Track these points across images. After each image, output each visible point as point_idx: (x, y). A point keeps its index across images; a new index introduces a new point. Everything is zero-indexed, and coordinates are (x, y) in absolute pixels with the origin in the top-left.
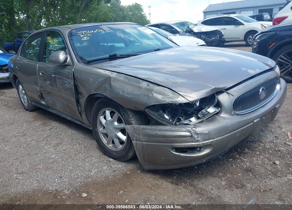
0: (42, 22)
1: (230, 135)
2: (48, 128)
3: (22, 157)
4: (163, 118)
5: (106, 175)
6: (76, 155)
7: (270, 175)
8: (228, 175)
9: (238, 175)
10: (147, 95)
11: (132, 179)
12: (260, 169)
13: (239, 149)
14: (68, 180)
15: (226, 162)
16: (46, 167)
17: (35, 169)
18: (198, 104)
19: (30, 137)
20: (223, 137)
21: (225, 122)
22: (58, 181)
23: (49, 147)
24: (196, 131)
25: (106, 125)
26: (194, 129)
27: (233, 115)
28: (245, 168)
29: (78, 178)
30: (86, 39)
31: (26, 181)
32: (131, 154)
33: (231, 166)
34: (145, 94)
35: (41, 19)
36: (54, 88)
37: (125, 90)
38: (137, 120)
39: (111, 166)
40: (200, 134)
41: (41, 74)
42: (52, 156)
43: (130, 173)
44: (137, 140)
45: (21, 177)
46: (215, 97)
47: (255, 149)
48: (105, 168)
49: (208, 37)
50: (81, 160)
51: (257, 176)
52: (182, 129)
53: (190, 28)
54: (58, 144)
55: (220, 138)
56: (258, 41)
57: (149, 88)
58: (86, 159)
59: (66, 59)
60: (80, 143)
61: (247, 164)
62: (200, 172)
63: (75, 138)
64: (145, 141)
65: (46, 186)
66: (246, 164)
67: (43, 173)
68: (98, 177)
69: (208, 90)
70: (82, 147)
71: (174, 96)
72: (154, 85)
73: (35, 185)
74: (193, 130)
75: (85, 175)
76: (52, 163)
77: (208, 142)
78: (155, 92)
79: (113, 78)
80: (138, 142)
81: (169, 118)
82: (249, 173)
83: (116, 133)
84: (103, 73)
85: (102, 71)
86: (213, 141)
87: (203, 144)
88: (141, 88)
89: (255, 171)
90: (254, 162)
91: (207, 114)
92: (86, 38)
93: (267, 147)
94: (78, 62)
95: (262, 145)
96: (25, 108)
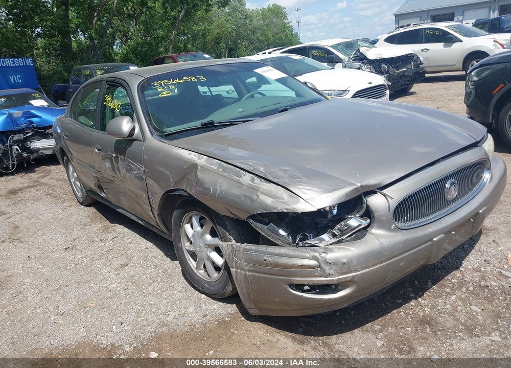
0: (116, 44)
1: (387, 264)
2: (110, 236)
3: (67, 286)
4: (276, 234)
5: (191, 322)
6: (149, 285)
7: (461, 331)
8: (390, 328)
9: (407, 330)
10: (249, 197)
11: (232, 330)
12: (447, 320)
13: (416, 282)
14: (131, 328)
15: (390, 306)
16: (101, 304)
17: (84, 307)
18: (335, 212)
19: (81, 251)
20: (375, 267)
21: (377, 242)
22: (117, 329)
23: (109, 270)
24: (326, 259)
25: (193, 239)
26: (323, 255)
27: (393, 230)
28: (421, 317)
29: (148, 325)
30: (165, 95)
31: (68, 327)
32: (230, 288)
33: (397, 313)
34: (247, 195)
35: (115, 39)
36: (116, 174)
37: (218, 187)
38: (239, 234)
39: (200, 307)
40: (333, 264)
41: (96, 150)
42: (112, 286)
43: (229, 319)
44: (237, 268)
45: (62, 321)
46: (362, 200)
47: (444, 283)
48: (191, 309)
49: (393, 68)
50: (155, 294)
51: (439, 333)
52: (304, 254)
53: (361, 51)
54: (123, 266)
55: (368, 270)
56: (475, 79)
57: (254, 185)
58: (164, 293)
59: (133, 129)
60: (158, 264)
61: (426, 309)
62: (343, 322)
63: (150, 255)
64: (249, 271)
65: (97, 336)
66: (424, 311)
67: (95, 314)
68: (178, 325)
69: (348, 189)
70: (160, 271)
71: (290, 199)
72: (261, 181)
73: (82, 336)
74: (322, 258)
75: (158, 321)
76: (111, 298)
77: (348, 277)
78: (262, 193)
79: (201, 165)
80: (239, 271)
81: (286, 234)
82: (427, 326)
83: (209, 254)
84: (187, 157)
85: (185, 154)
86: (357, 275)
87: (338, 280)
88: (242, 184)
89: (437, 323)
90: (439, 308)
91: (347, 229)
92: (166, 92)
93: (466, 279)
94: (152, 134)
95: (458, 275)
96: (78, 201)
